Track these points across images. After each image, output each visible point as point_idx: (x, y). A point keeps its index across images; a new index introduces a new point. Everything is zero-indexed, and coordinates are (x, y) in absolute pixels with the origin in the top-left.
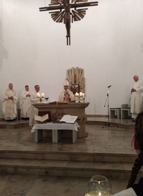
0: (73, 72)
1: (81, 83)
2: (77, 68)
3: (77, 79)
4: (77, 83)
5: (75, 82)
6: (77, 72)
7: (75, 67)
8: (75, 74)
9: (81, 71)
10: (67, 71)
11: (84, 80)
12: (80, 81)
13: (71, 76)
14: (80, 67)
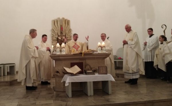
2: (63, 18)
4: (64, 34)
9: (67, 22)
10: (53, 22)
12: (67, 32)
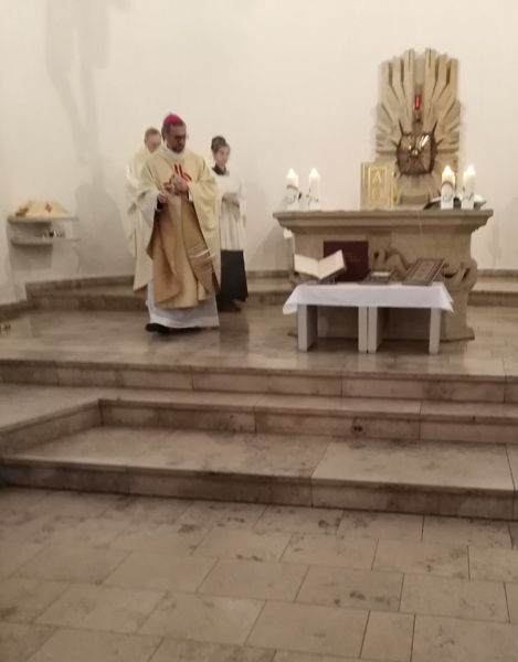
0: (408, 75)
1: (443, 127)
2: (430, 52)
3: (426, 106)
4: (427, 127)
5: (418, 121)
6: (430, 72)
7: (420, 50)
8: (419, 82)
9: (446, 70)
10: (384, 70)
11: (458, 114)
12: (441, 115)
13: (399, 92)
14: (441, 51)
